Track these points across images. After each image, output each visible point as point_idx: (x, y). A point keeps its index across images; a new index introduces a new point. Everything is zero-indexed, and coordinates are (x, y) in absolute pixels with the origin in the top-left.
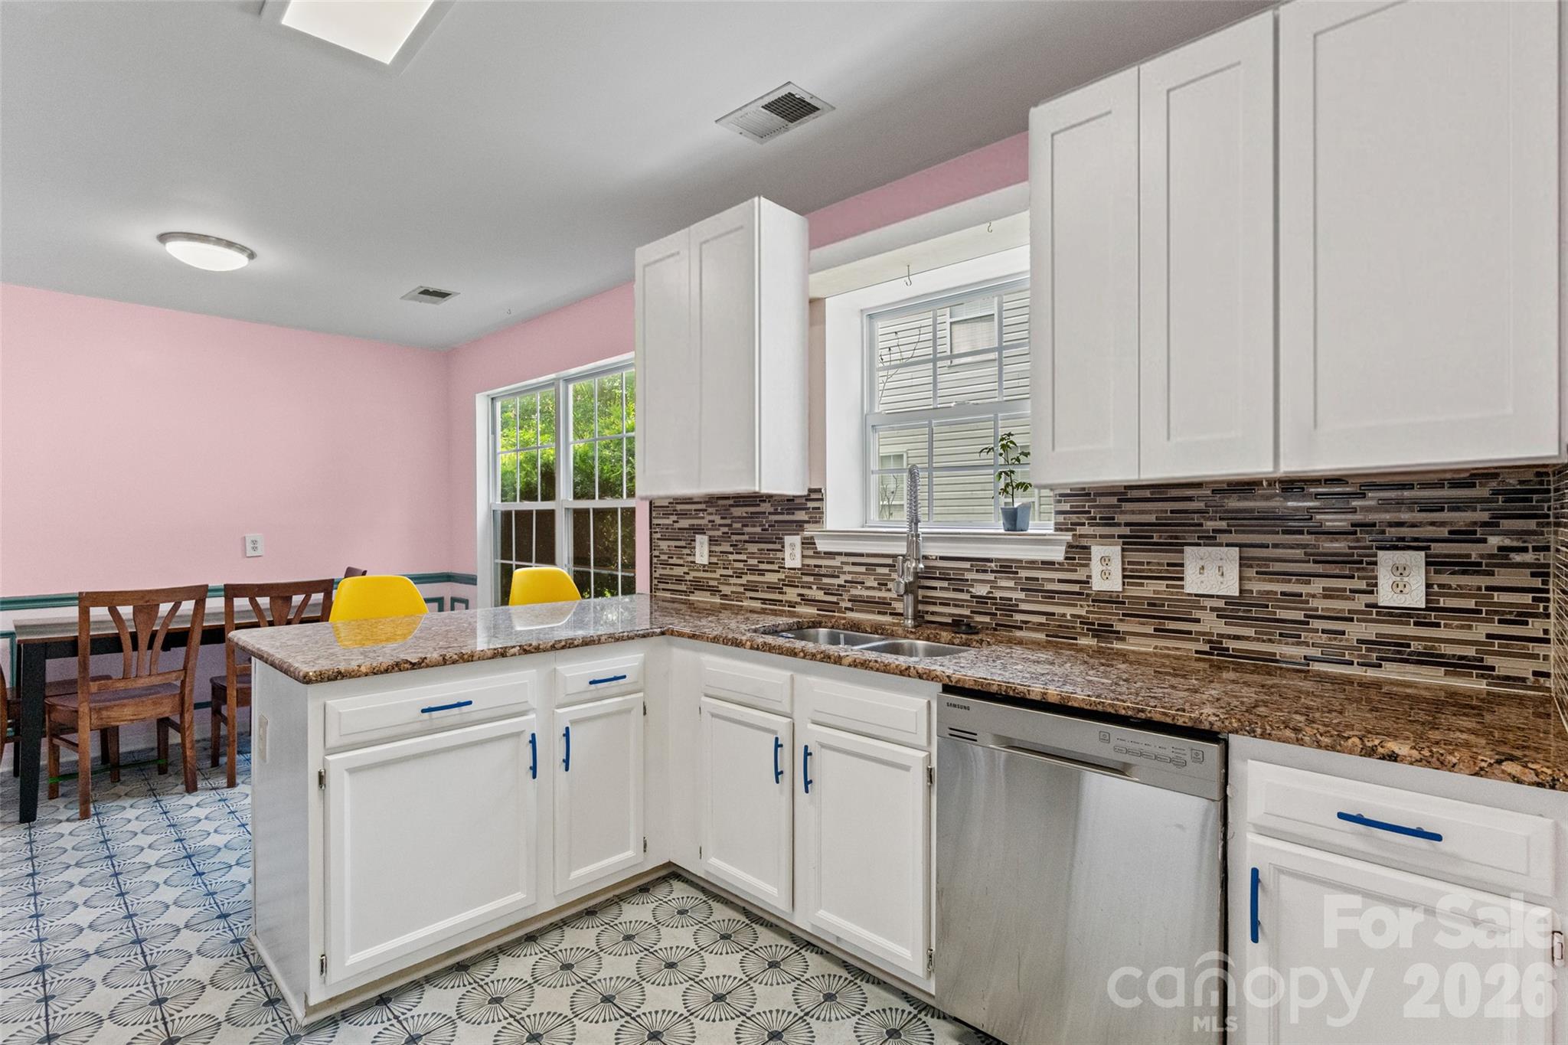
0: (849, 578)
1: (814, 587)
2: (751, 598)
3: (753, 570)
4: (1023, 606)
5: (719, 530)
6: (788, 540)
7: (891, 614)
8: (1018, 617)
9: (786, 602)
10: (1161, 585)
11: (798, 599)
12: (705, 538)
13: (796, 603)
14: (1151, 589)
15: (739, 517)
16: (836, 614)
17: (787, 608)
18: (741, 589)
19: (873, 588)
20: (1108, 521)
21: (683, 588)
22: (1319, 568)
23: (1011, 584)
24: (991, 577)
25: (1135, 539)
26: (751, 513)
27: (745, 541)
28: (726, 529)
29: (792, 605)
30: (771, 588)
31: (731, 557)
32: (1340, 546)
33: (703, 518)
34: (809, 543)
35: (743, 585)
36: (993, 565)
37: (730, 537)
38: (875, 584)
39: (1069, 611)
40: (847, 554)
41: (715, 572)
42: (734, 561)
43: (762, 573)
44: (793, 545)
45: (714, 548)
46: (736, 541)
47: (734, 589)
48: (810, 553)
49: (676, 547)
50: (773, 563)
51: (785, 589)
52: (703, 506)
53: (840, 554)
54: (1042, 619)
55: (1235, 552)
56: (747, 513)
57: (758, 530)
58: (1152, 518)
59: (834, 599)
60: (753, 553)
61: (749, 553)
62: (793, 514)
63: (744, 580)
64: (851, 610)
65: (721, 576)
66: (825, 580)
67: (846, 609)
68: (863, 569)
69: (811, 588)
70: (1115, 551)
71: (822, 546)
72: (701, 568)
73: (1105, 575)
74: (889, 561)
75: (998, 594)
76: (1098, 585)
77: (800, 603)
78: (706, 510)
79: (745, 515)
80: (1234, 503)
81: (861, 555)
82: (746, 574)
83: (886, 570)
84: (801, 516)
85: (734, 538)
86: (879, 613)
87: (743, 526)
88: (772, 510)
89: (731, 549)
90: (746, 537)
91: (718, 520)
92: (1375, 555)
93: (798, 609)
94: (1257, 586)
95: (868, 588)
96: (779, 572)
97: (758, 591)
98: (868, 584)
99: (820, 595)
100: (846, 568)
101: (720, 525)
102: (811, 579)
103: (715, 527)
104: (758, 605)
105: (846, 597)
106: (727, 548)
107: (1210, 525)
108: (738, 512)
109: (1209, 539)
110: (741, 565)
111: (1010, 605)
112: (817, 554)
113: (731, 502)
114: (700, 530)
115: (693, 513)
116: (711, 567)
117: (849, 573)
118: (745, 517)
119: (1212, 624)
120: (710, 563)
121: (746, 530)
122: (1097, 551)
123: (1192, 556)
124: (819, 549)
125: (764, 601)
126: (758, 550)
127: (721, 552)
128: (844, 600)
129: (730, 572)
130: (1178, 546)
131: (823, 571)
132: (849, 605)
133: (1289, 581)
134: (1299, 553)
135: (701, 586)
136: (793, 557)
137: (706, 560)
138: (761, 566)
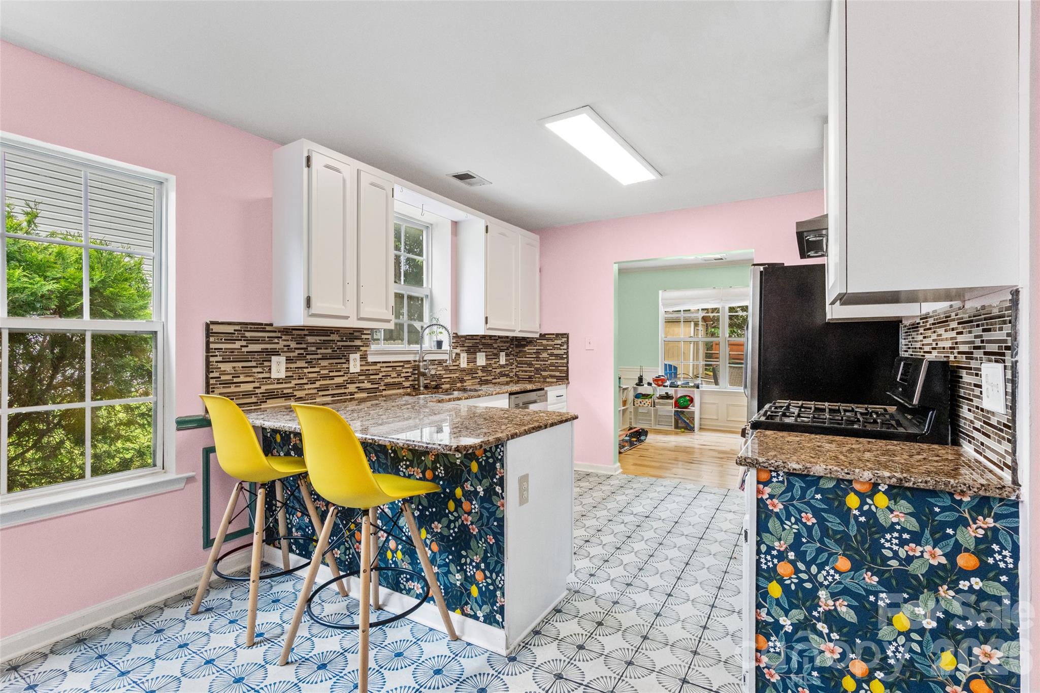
0: (384, 374)
1: (366, 382)
2: (323, 396)
3: (324, 377)
4: (444, 376)
5: (294, 352)
6: (352, 356)
7: (403, 388)
8: (443, 380)
9: (349, 393)
10: (473, 364)
11: (356, 390)
12: (282, 359)
13: (355, 392)
14: (471, 365)
15: (314, 343)
16: (378, 394)
17: (349, 397)
18: (315, 391)
19: (395, 377)
20: (464, 346)
21: (254, 400)
22: (493, 357)
23: (441, 368)
24: (436, 366)
25: (468, 351)
26: (324, 341)
27: (318, 359)
28: (302, 351)
29: (352, 394)
30: (339, 386)
31: (306, 370)
32: (495, 351)
33: (278, 343)
34: (364, 357)
35: (317, 388)
36: (436, 362)
37: (306, 357)
38: (396, 376)
39: (455, 375)
40: (383, 362)
41: (291, 382)
42: (308, 373)
43: (332, 378)
44: (355, 360)
45: (289, 366)
46: (310, 359)
47: (310, 392)
48: (364, 363)
49: (242, 367)
50: (340, 371)
51: (348, 386)
52: (279, 335)
53: (380, 362)
54: (448, 380)
55: (484, 354)
56: (320, 340)
57: (329, 351)
58: (471, 345)
59: (376, 386)
60: (326, 366)
61: (322, 367)
62: (354, 341)
63: (318, 384)
64: (385, 390)
65: (296, 385)
66: (372, 377)
67: (383, 390)
68: (390, 369)
69: (364, 382)
70: (465, 355)
71: (371, 359)
72: (276, 381)
73: (464, 362)
74: (402, 364)
75: (438, 373)
76: (462, 366)
77: (357, 392)
78: (281, 337)
79: (319, 341)
80: (483, 340)
81: (390, 362)
82: (320, 380)
83: (400, 368)
84: (358, 343)
85: (308, 357)
86: (398, 389)
87: (317, 349)
88: (339, 339)
89: (306, 365)
90: (320, 356)
91: (293, 345)
92: (500, 353)
93: (356, 396)
94: (489, 362)
95: (392, 378)
96: (344, 376)
97: (329, 390)
98: (392, 376)
99: (369, 385)
100: (382, 370)
101: (295, 349)
102: (363, 377)
103: (290, 350)
104: (329, 399)
105: (382, 384)
106: (301, 364)
107: (480, 346)
108: (310, 339)
109: (480, 351)
110: (315, 375)
111: (441, 376)
112: (368, 364)
113: (306, 332)
114: (276, 353)
115: (267, 339)
116: (289, 378)
117: (384, 371)
118: (319, 343)
119: (480, 374)
120: (286, 377)
121: (319, 351)
122: (461, 355)
123: (478, 355)
124: (369, 361)
125: (333, 395)
126: (329, 364)
127: (296, 368)
128: (381, 386)
129: (305, 381)
130: (475, 353)
131: (371, 372)
132: (384, 388)
133: (490, 360)
134: (491, 353)
135: (274, 395)
136: (355, 366)
137: (282, 375)
138: (331, 374)
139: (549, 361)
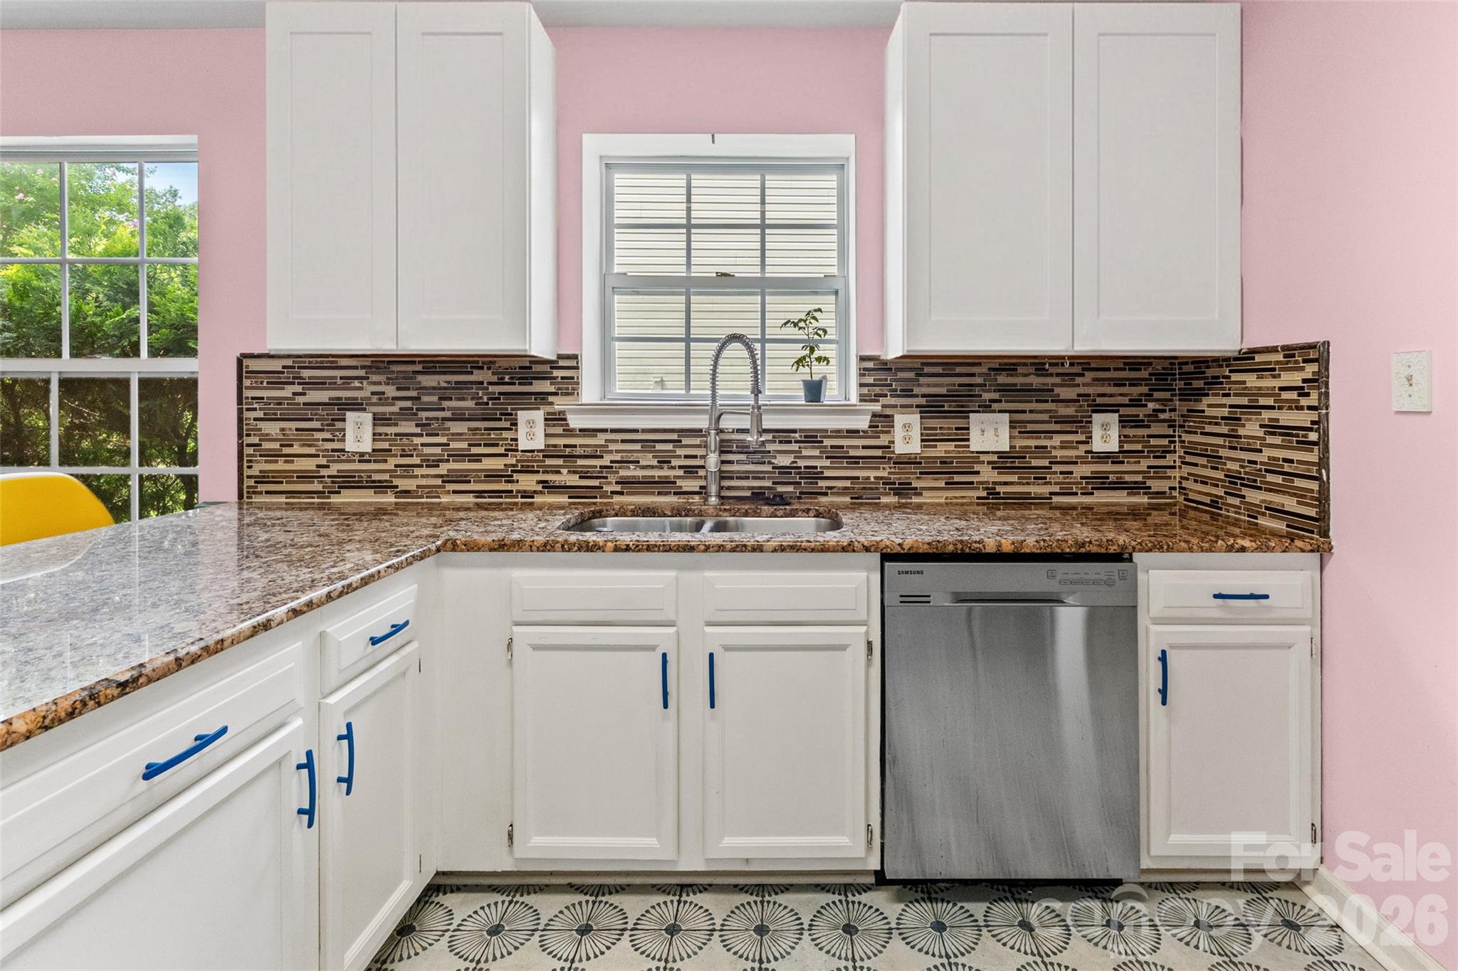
0: (618, 457)
1: (565, 471)
2: (454, 492)
3: (459, 456)
4: (827, 473)
5: (393, 405)
6: (523, 416)
7: (675, 493)
8: (822, 483)
9: (518, 492)
10: (951, 446)
11: (539, 488)
12: (367, 418)
13: (535, 492)
14: (942, 449)
15: (434, 388)
16: (598, 500)
17: (520, 500)
18: (439, 481)
19: (652, 467)
20: (907, 393)
21: (317, 486)
22: (1058, 427)
23: (817, 453)
24: (795, 447)
25: (930, 409)
26: (457, 383)
27: (444, 419)
28: (408, 404)
29: (526, 494)
30: (492, 476)
31: (417, 440)
32: (1070, 411)
33: (361, 389)
34: (555, 419)
35: (442, 476)
36: (797, 435)
37: (416, 414)
38: (655, 463)
39: (872, 474)
40: (613, 431)
41: (386, 461)
42: (423, 445)
43: (477, 458)
44: (531, 423)
45: (384, 430)
46: (427, 419)
47: (423, 482)
48: (559, 430)
49: (297, 430)
50: (497, 445)
51: (515, 477)
52: (362, 373)
53: (604, 431)
54: (848, 484)
55: (1006, 417)
56: (448, 382)
57: (470, 404)
58: (943, 391)
59: (596, 483)
60: (461, 434)
61: (453, 434)
62: (531, 384)
63: (443, 469)
64: (621, 493)
65: (396, 466)
66: (580, 462)
67: (613, 493)
68: (638, 447)
69: (559, 472)
70: (915, 419)
71: (575, 422)
72: (357, 457)
73: (907, 440)
74: (674, 436)
75: (802, 463)
76: (900, 448)
77: (541, 492)
78: (368, 378)
79: (446, 385)
80: (1002, 379)
81: (636, 431)
82: (448, 461)
83: (669, 447)
84: (545, 386)
85: (424, 415)
86: (659, 493)
87: (440, 399)
88: (495, 379)
89: (418, 430)
90: (448, 414)
91: (391, 391)
92: (1091, 416)
93: (538, 499)
94: (1020, 443)
95: (644, 467)
96: (507, 455)
97: (469, 482)
98: (643, 463)
99: (574, 480)
100: (612, 447)
101: (395, 399)
102: (560, 462)
103: (382, 398)
104: (470, 499)
105: (612, 478)
106: (408, 427)
107: (987, 396)
108: (428, 381)
109: (986, 408)
110: (438, 450)
111: (815, 473)
112: (569, 432)
113: (419, 368)
114: (357, 406)
115: (339, 381)
116: (379, 455)
117: (617, 451)
118: (445, 388)
119: (988, 474)
120: (375, 451)
121: (446, 404)
122: (899, 419)
123: (977, 422)
124: (572, 426)
125: (480, 494)
126: (469, 429)
127: (396, 435)
128: (610, 483)
129: (416, 460)
130: (964, 414)
131: (579, 451)
132: (618, 488)
133: (1040, 438)
134: (1045, 417)
135: (354, 482)
136: (531, 436)
137: (367, 446)
138: (475, 450)
139: (1267, 452)
